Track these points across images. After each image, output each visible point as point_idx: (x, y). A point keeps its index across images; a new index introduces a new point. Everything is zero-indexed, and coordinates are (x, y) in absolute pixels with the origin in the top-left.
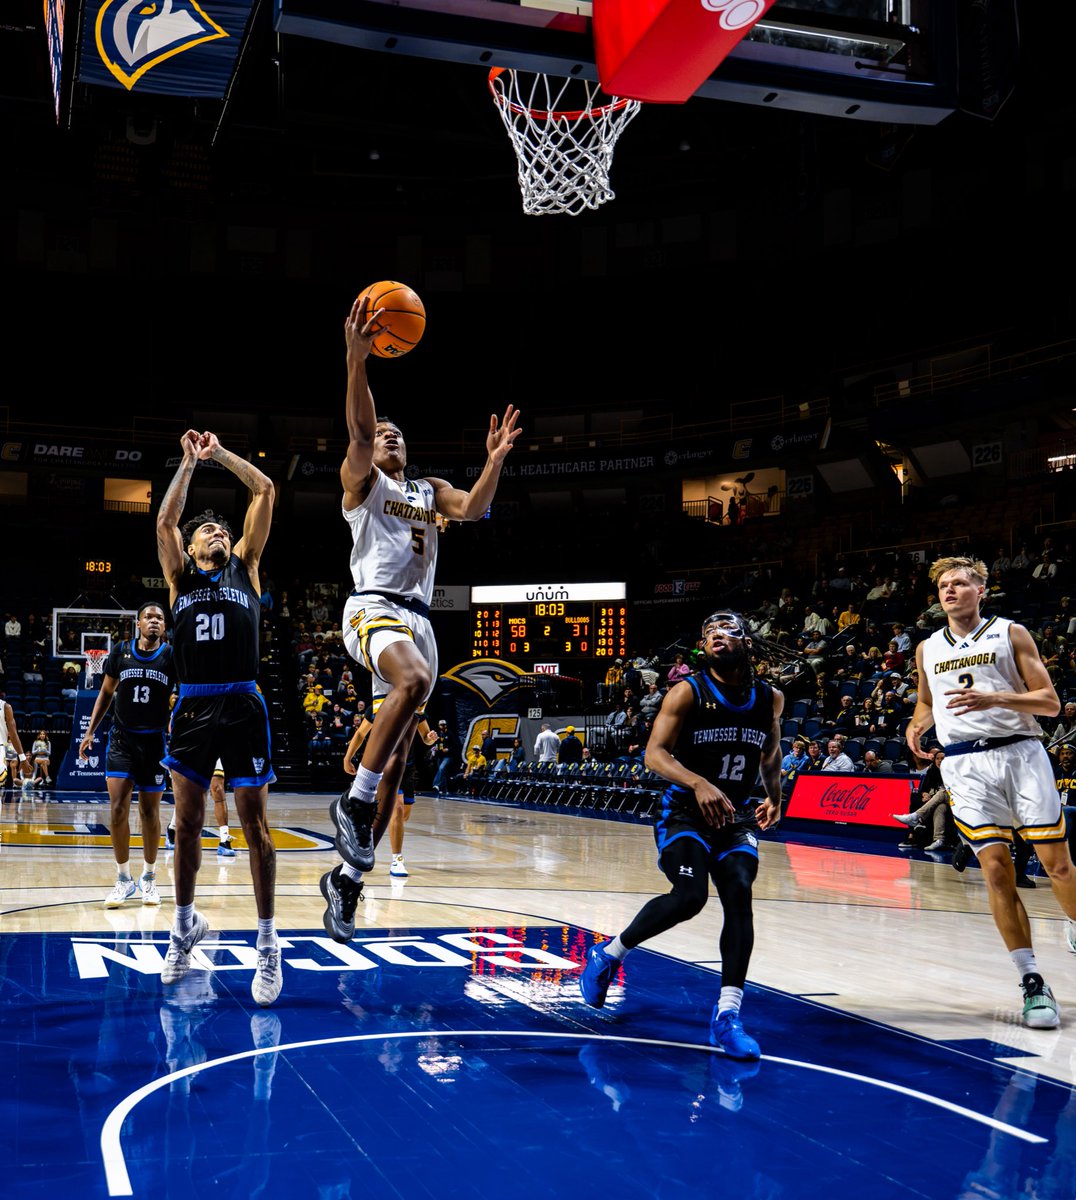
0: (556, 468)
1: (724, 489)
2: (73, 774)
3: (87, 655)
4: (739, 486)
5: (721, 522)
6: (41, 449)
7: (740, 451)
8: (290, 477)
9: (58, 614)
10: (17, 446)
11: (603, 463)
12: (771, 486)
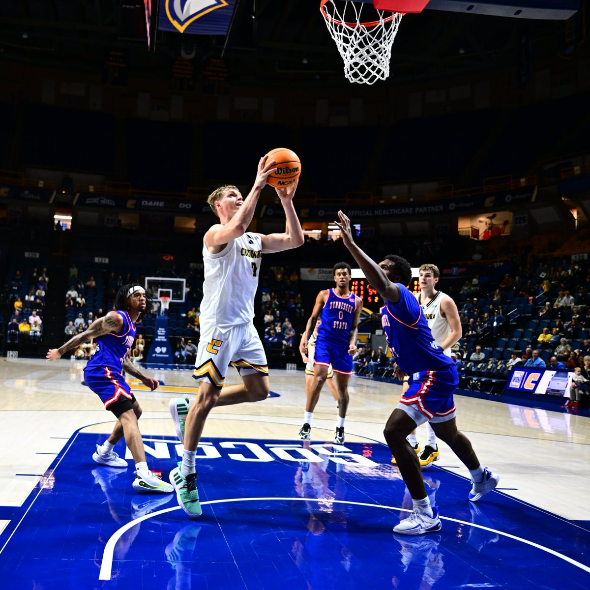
0: (393, 211)
1: (480, 222)
2: (154, 355)
3: (160, 299)
4: (488, 221)
5: (478, 238)
6: (145, 203)
7: (488, 202)
8: (261, 216)
9: (148, 280)
10: (134, 202)
11: (417, 209)
12: (505, 220)
